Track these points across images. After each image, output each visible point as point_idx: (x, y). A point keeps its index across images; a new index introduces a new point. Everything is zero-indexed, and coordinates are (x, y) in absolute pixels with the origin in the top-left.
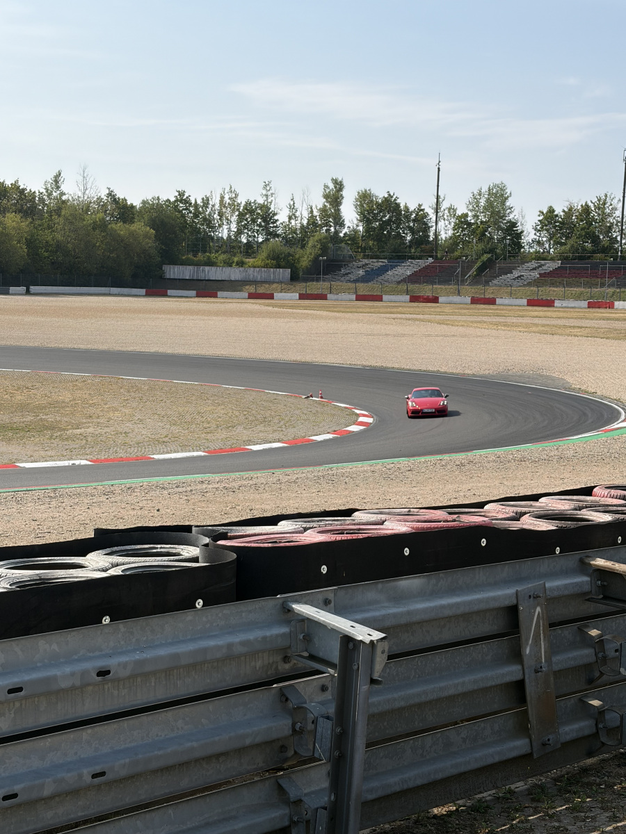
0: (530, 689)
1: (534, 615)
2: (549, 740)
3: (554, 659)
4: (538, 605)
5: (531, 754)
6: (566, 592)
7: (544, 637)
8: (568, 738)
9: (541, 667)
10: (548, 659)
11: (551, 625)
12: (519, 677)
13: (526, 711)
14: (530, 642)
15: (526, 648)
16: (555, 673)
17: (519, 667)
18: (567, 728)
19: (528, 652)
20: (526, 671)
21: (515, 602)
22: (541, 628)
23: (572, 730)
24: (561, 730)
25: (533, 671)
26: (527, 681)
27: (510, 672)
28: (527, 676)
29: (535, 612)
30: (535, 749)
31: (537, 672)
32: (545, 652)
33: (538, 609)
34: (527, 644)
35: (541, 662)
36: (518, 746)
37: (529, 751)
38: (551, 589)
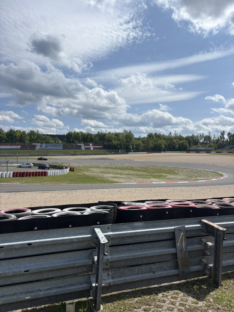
0: (179, 256)
1: (181, 235)
2: (186, 271)
3: (188, 247)
4: (182, 232)
5: (179, 274)
6: (193, 229)
7: (184, 241)
8: (193, 270)
9: (183, 250)
10: (186, 247)
11: (187, 238)
12: (175, 252)
13: (177, 262)
14: (179, 242)
15: (177, 244)
16: (188, 252)
17: (175, 249)
18: (193, 268)
19: (178, 245)
20: (178, 251)
21: (174, 231)
22: (183, 239)
23: (195, 268)
24: (190, 268)
25: (180, 251)
26: (178, 253)
27: (172, 250)
28: (178, 252)
29: (181, 234)
30: (180, 273)
31: (181, 251)
32: (185, 245)
33: (182, 233)
34: (178, 243)
35: (183, 248)
36: (174, 272)
37: (178, 273)
38: (187, 228)
